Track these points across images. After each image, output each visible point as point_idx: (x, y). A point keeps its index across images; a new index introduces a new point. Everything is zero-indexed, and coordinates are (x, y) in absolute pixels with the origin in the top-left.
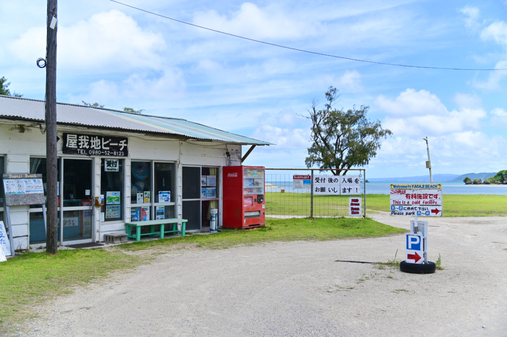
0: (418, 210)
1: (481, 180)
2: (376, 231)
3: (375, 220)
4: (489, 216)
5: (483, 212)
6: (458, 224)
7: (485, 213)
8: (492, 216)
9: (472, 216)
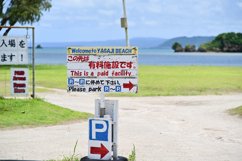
0: (106, 84)
1: (194, 47)
2: (48, 117)
3: (48, 101)
4: (202, 95)
5: (195, 89)
6: (162, 106)
7: (198, 90)
8: (206, 95)
9: (181, 95)
